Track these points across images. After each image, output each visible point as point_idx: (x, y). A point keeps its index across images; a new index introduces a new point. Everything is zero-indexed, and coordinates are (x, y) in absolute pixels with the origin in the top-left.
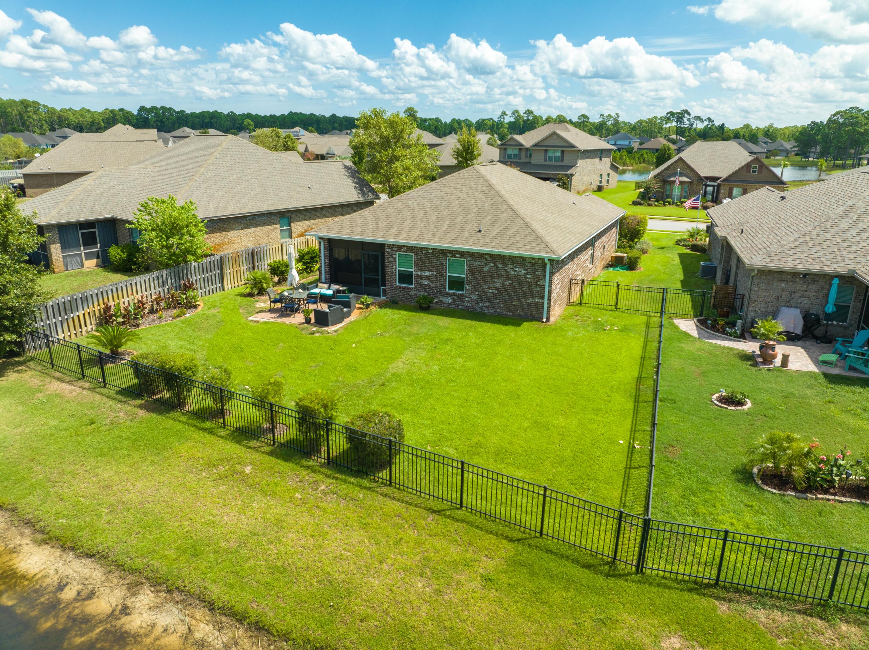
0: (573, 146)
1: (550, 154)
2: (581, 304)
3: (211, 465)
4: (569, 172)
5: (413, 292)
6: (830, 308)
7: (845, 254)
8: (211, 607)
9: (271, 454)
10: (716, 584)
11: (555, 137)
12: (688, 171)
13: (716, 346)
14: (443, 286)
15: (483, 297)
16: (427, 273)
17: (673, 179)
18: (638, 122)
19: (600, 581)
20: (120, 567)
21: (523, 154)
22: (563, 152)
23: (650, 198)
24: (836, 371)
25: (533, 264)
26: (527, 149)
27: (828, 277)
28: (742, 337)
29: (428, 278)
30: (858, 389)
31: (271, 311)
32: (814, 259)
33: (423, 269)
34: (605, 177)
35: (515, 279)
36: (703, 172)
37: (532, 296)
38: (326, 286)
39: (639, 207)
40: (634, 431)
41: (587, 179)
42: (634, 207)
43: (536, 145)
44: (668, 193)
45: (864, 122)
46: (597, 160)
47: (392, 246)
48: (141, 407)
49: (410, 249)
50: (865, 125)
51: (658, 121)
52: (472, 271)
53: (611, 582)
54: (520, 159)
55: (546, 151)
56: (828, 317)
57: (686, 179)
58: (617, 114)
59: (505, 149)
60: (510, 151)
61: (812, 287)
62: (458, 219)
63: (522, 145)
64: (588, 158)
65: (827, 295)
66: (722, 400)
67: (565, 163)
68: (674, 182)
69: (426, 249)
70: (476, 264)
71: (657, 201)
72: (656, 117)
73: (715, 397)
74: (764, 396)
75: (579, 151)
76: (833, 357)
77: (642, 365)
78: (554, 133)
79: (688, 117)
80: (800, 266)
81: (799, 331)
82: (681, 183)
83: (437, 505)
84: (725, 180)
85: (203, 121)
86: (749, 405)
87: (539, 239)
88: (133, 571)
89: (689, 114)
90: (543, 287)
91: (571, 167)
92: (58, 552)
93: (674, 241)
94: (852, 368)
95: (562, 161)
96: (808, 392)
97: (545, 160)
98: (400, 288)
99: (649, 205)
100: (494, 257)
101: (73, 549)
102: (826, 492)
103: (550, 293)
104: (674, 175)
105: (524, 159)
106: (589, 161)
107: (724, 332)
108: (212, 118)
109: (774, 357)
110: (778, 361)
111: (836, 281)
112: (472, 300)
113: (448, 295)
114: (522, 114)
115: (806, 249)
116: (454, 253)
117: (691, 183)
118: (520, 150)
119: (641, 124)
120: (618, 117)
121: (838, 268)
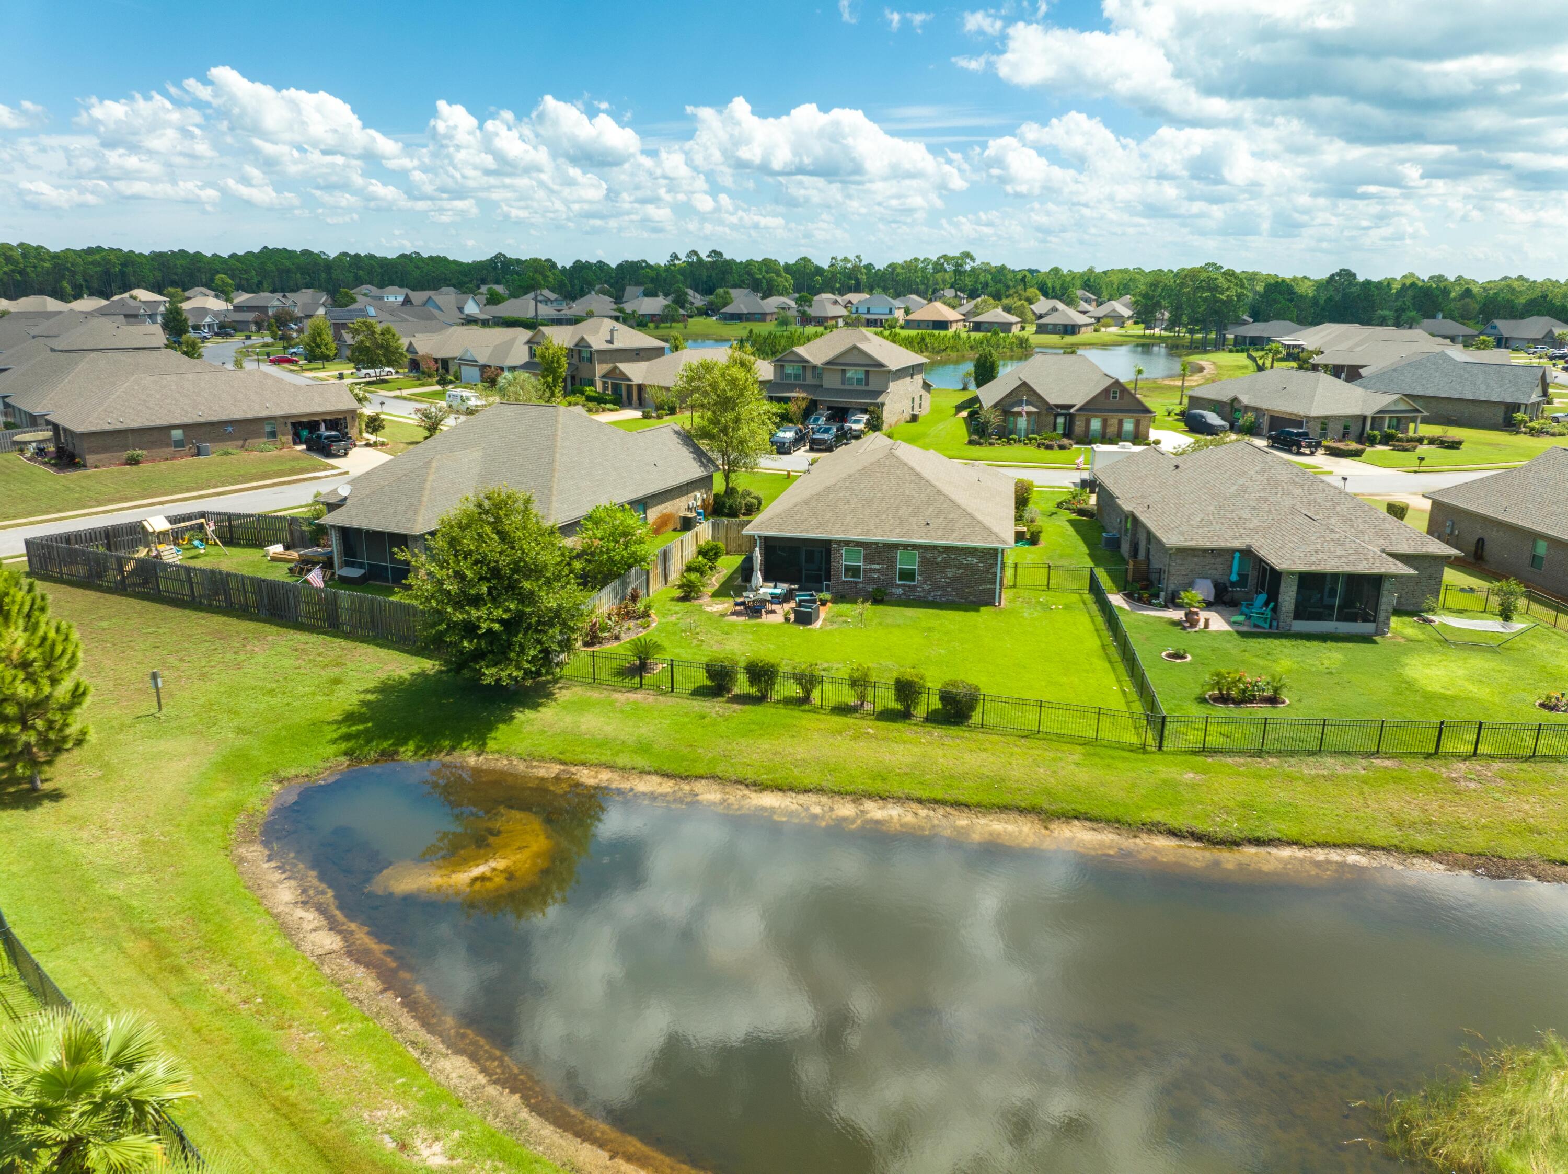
0: (882, 365)
1: (849, 374)
2: (1015, 586)
3: (840, 733)
4: (879, 400)
5: (861, 586)
6: (1234, 578)
7: (1243, 531)
8: (920, 801)
9: (878, 719)
10: (1203, 751)
11: (855, 352)
12: (1034, 398)
13: (1148, 616)
14: (894, 578)
15: (935, 587)
16: (877, 567)
17: (1016, 409)
18: (889, 266)
19: (1141, 756)
20: (839, 793)
21: (809, 374)
22: (867, 372)
23: (990, 435)
24: (1245, 629)
25: (985, 554)
26: (815, 367)
27: (1233, 551)
28: (1165, 607)
29: (877, 571)
30: (1262, 640)
31: (733, 614)
32: (1218, 536)
33: (872, 563)
34: (917, 401)
35: (967, 568)
36: (1053, 399)
37: (985, 583)
38: (772, 585)
39: (978, 447)
40: (1119, 681)
41: (898, 407)
42: (972, 447)
43: (829, 363)
44: (1011, 426)
45: (1226, 286)
46: (909, 379)
47: (839, 542)
48: (727, 702)
49: (858, 544)
50: (1228, 289)
51: (921, 265)
52: (924, 562)
53: (1147, 756)
54: (805, 380)
55: (844, 371)
56: (1233, 584)
57: (1033, 409)
58: (858, 257)
59: (782, 366)
60: (789, 370)
61: (1218, 560)
62: (901, 512)
63: (807, 361)
64: (899, 378)
65: (1231, 567)
66: (1169, 656)
67: (870, 388)
68: (1020, 414)
69: (876, 544)
70: (929, 555)
71: (1000, 438)
72: (916, 260)
73: (1164, 654)
74: (1198, 651)
75: (890, 371)
76: (1241, 618)
77: (1100, 636)
78: (855, 348)
79: (972, 264)
80: (1208, 544)
81: (1211, 599)
82: (1028, 414)
83: (1026, 733)
84: (1081, 409)
85: (107, 273)
86: (1189, 658)
87: (988, 530)
88: (850, 794)
89: (973, 259)
90: (995, 574)
91: (879, 393)
92: (780, 794)
93: (1054, 503)
94: (1256, 626)
95: (867, 384)
96: (1228, 645)
97: (843, 383)
98: (846, 582)
99: (991, 444)
100: (947, 549)
101: (791, 789)
102: (1252, 702)
103: (1002, 579)
104: (1020, 403)
105: (810, 380)
106: (899, 382)
107: (1150, 604)
108: (124, 265)
109: (1198, 621)
110: (1201, 624)
111: (1237, 555)
112: (924, 590)
113: (898, 586)
114: (705, 259)
115: (1211, 528)
116: (905, 546)
117: (1038, 413)
118: (804, 367)
119: (894, 270)
120: (860, 261)
121: (1238, 544)
